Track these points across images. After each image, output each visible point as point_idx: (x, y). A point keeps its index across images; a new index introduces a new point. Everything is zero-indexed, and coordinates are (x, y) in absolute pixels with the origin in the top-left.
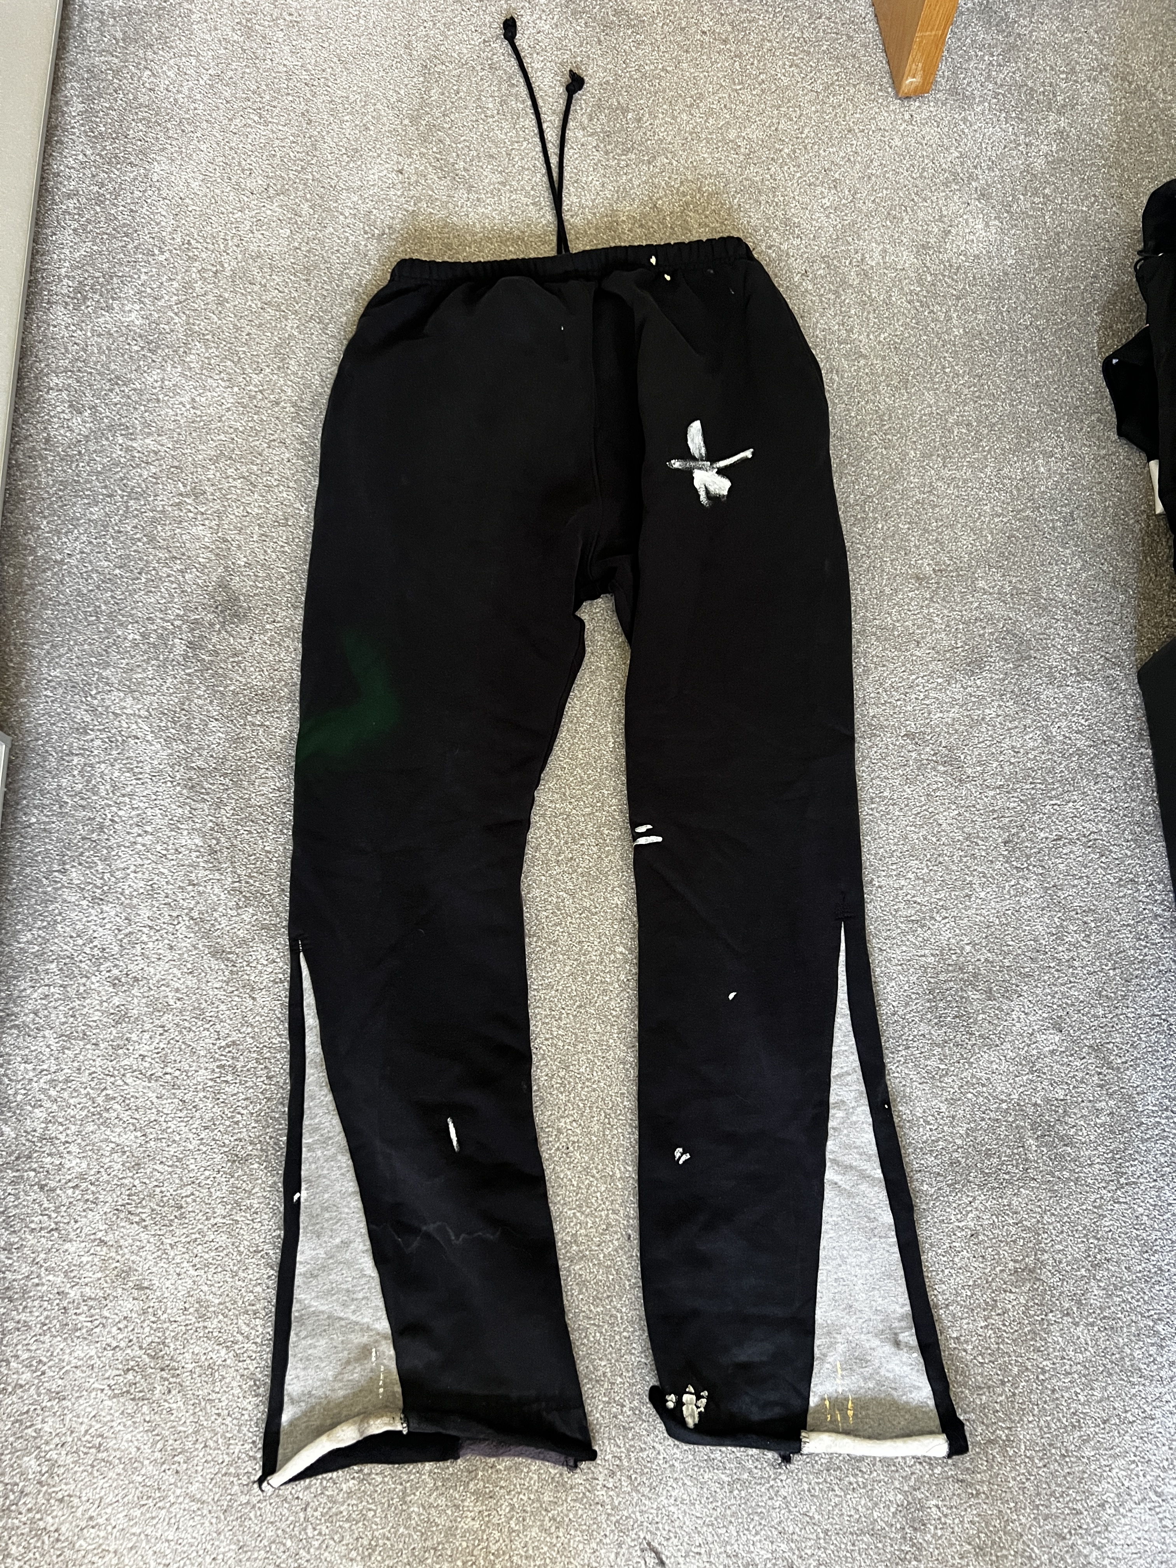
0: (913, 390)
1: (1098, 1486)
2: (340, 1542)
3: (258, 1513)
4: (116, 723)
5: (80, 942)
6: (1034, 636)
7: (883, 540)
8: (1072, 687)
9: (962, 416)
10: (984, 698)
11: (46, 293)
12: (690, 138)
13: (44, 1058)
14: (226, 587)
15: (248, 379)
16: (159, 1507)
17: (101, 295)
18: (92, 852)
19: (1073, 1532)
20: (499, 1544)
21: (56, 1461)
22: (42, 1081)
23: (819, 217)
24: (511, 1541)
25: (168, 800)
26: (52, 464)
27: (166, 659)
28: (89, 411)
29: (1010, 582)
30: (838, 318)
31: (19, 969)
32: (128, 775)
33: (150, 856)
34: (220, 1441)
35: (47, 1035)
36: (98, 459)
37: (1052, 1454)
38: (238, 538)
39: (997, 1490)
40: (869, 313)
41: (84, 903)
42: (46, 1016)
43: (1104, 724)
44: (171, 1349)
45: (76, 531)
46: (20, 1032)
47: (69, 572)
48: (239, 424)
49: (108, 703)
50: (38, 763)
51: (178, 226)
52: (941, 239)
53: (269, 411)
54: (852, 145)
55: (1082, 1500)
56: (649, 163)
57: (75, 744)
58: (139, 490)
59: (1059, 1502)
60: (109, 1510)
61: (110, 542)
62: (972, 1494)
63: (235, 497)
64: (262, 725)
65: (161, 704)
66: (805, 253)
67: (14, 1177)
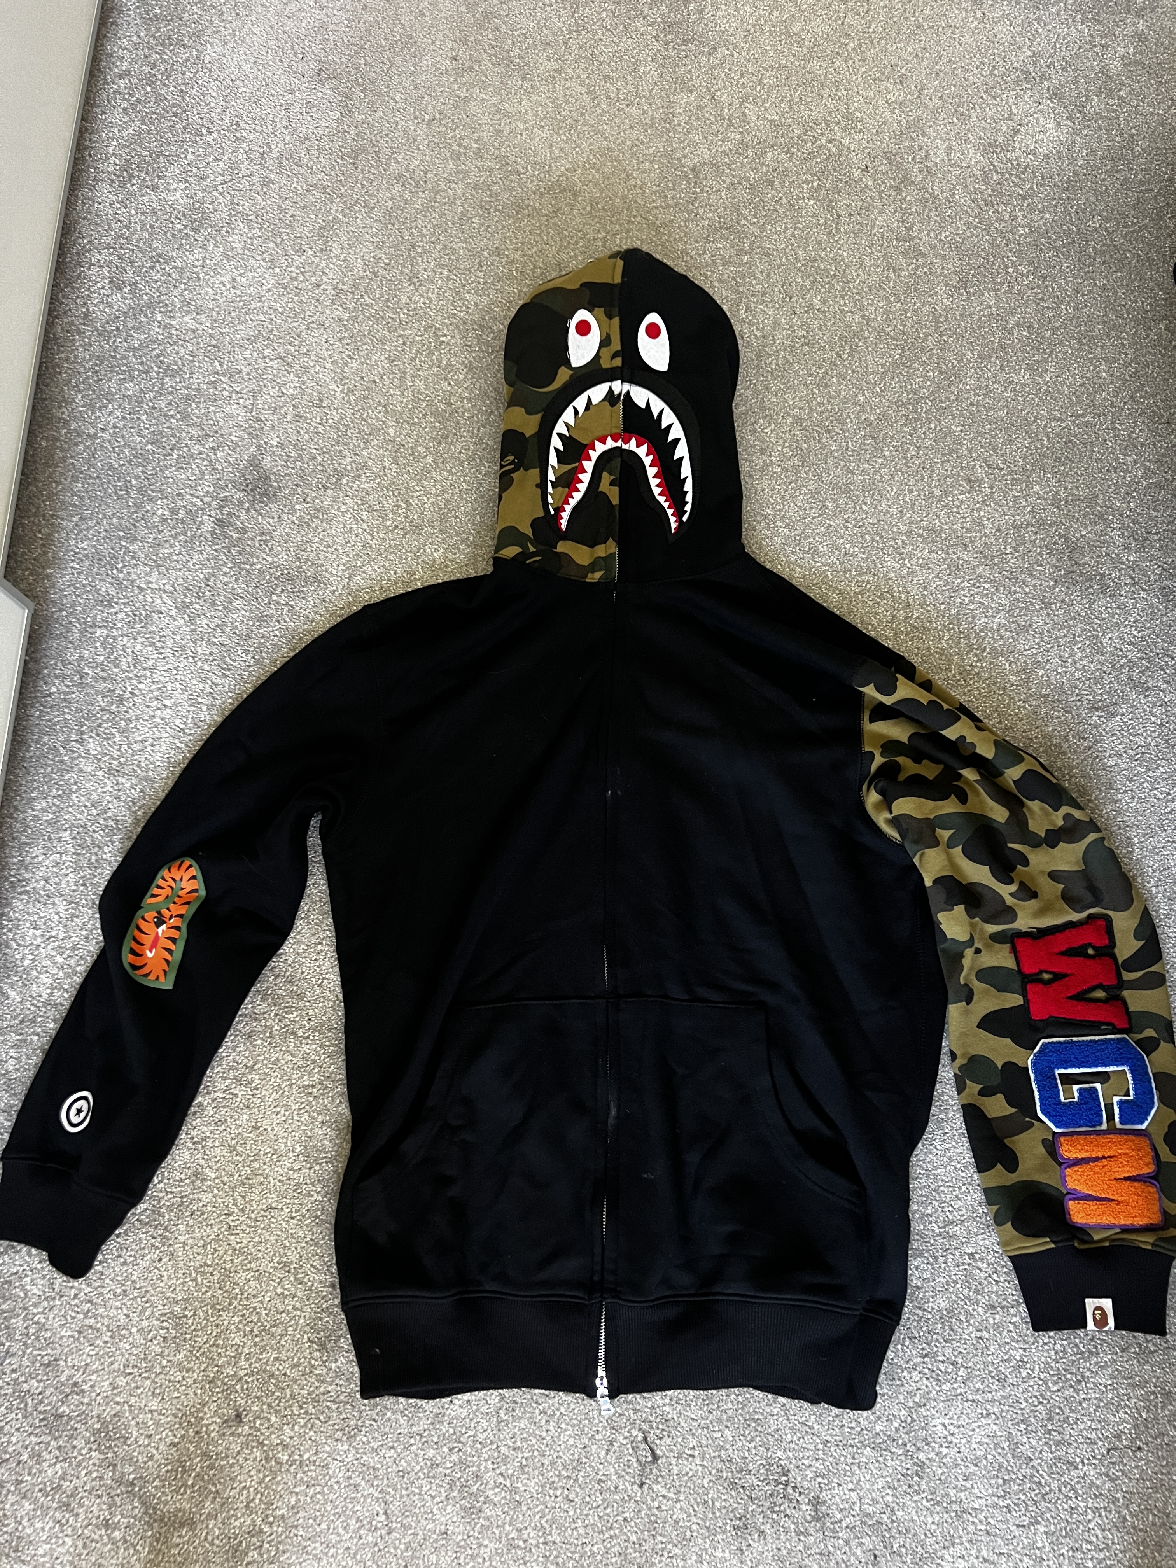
0: (972, 290)
1: (1115, 1416)
2: (326, 1422)
3: (245, 1387)
4: (141, 597)
5: (95, 812)
6: (1088, 543)
7: (935, 441)
8: (1126, 597)
9: (1024, 318)
10: (1032, 604)
11: (93, 170)
12: (752, 30)
13: (53, 925)
14: (257, 466)
15: (290, 260)
16: (145, 1377)
17: (147, 173)
18: (110, 724)
19: (1086, 1462)
20: (486, 1433)
21: (44, 1325)
22: (49, 947)
23: (883, 113)
24: (499, 1430)
25: (189, 676)
26: (90, 339)
27: (194, 536)
28: (129, 288)
29: (1066, 488)
30: (898, 216)
31: (32, 836)
32: (150, 649)
33: (168, 729)
34: (210, 1311)
35: (57, 902)
36: (135, 335)
37: (1067, 1380)
38: (271, 418)
39: (1008, 1411)
40: (930, 210)
41: (100, 773)
42: (56, 884)
43: (1158, 636)
44: (166, 1218)
45: (110, 406)
46: (30, 898)
47: (102, 446)
48: (279, 305)
49: (134, 577)
50: (61, 634)
51: (228, 108)
52: (1010, 138)
53: (310, 293)
54: (921, 41)
55: (1096, 1429)
56: (710, 54)
57: (99, 617)
58: (176, 367)
59: (1073, 1428)
60: (94, 1377)
61: (144, 418)
62: (982, 1414)
63: (271, 377)
64: (287, 604)
65: (185, 580)
66: (866, 148)
67: (17, 1040)
